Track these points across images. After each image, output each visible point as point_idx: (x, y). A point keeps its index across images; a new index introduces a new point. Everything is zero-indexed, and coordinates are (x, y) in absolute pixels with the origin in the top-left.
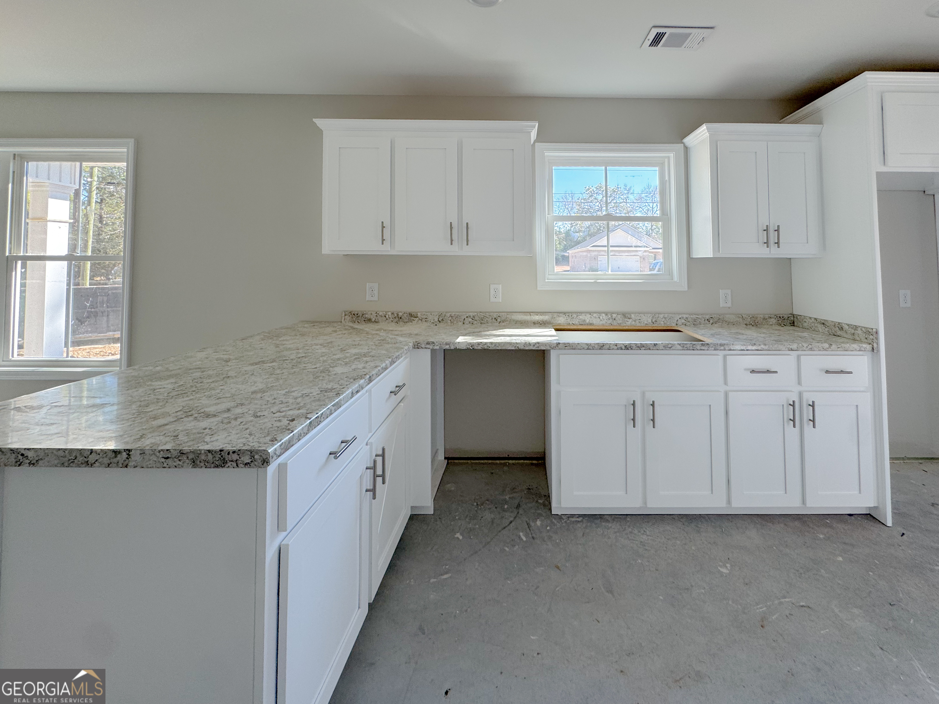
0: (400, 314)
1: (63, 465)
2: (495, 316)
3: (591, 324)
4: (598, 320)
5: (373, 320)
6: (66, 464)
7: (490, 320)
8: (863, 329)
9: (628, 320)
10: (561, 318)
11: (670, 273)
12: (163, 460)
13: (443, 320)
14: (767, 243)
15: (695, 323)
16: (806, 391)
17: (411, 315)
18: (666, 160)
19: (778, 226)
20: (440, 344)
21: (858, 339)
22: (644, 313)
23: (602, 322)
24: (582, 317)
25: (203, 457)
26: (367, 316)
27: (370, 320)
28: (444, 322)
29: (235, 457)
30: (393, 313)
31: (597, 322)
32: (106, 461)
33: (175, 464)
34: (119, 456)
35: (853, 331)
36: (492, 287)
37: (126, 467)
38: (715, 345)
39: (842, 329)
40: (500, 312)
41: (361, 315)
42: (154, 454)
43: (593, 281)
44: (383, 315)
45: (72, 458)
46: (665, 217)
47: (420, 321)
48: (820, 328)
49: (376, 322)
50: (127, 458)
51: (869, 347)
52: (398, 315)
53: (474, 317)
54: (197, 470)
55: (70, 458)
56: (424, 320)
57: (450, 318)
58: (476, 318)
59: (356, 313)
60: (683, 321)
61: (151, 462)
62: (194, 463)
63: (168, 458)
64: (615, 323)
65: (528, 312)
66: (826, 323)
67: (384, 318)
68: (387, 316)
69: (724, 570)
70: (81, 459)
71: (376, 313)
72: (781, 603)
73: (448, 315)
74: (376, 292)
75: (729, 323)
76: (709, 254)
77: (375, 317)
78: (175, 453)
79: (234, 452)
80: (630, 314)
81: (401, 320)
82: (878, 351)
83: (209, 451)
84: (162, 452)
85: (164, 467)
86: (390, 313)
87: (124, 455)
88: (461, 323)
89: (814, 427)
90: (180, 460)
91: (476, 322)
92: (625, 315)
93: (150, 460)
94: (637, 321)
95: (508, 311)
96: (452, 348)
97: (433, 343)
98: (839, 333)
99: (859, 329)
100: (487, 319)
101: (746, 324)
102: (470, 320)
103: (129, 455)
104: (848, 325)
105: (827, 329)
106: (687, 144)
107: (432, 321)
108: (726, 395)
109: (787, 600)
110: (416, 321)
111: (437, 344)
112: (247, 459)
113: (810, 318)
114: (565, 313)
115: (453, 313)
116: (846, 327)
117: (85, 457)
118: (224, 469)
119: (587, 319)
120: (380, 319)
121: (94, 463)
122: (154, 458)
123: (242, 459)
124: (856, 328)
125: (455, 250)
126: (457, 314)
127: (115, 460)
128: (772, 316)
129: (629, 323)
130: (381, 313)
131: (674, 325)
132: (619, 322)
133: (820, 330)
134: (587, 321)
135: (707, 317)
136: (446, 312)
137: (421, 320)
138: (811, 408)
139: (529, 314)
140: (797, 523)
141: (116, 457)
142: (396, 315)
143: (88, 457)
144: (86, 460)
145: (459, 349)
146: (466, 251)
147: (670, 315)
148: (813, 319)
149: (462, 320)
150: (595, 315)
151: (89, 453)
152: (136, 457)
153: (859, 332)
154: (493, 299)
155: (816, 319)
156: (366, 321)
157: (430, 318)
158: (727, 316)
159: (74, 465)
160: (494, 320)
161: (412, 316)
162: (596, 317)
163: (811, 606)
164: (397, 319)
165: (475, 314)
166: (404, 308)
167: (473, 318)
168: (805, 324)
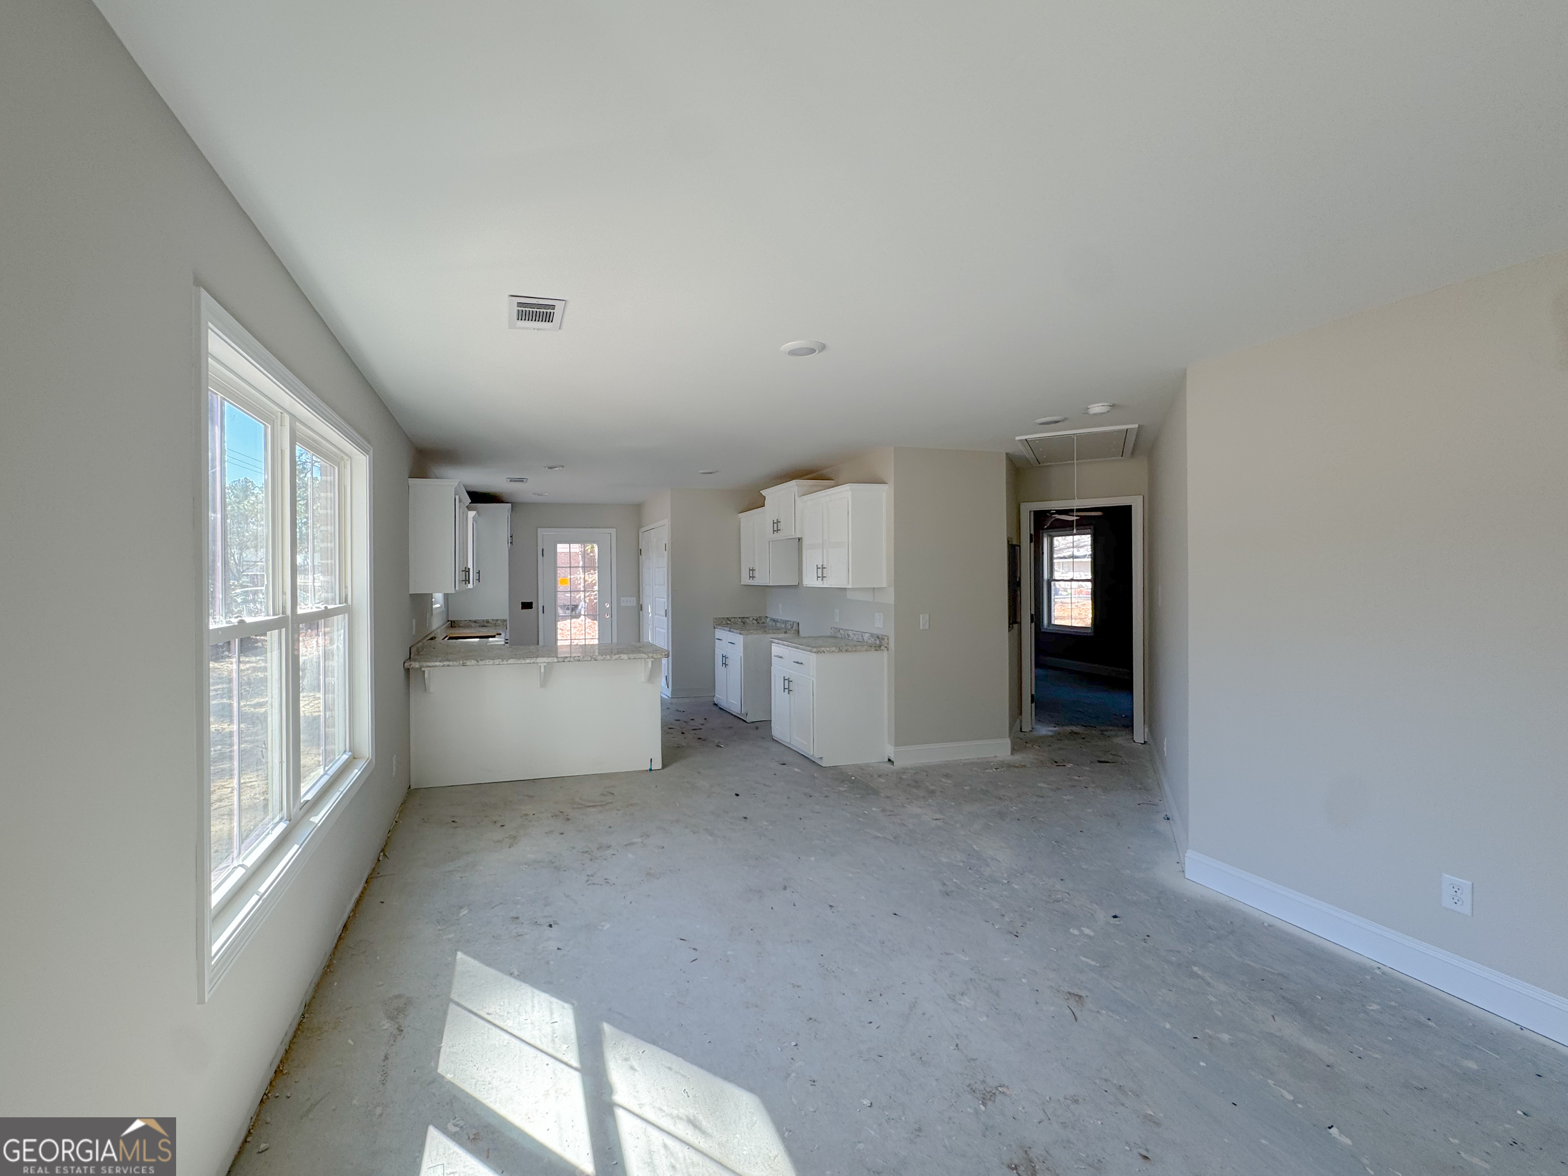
48: (473, 624)
98: (486, 624)
124: (497, 620)
148: (468, 621)
153: (499, 622)
168: (461, 625)
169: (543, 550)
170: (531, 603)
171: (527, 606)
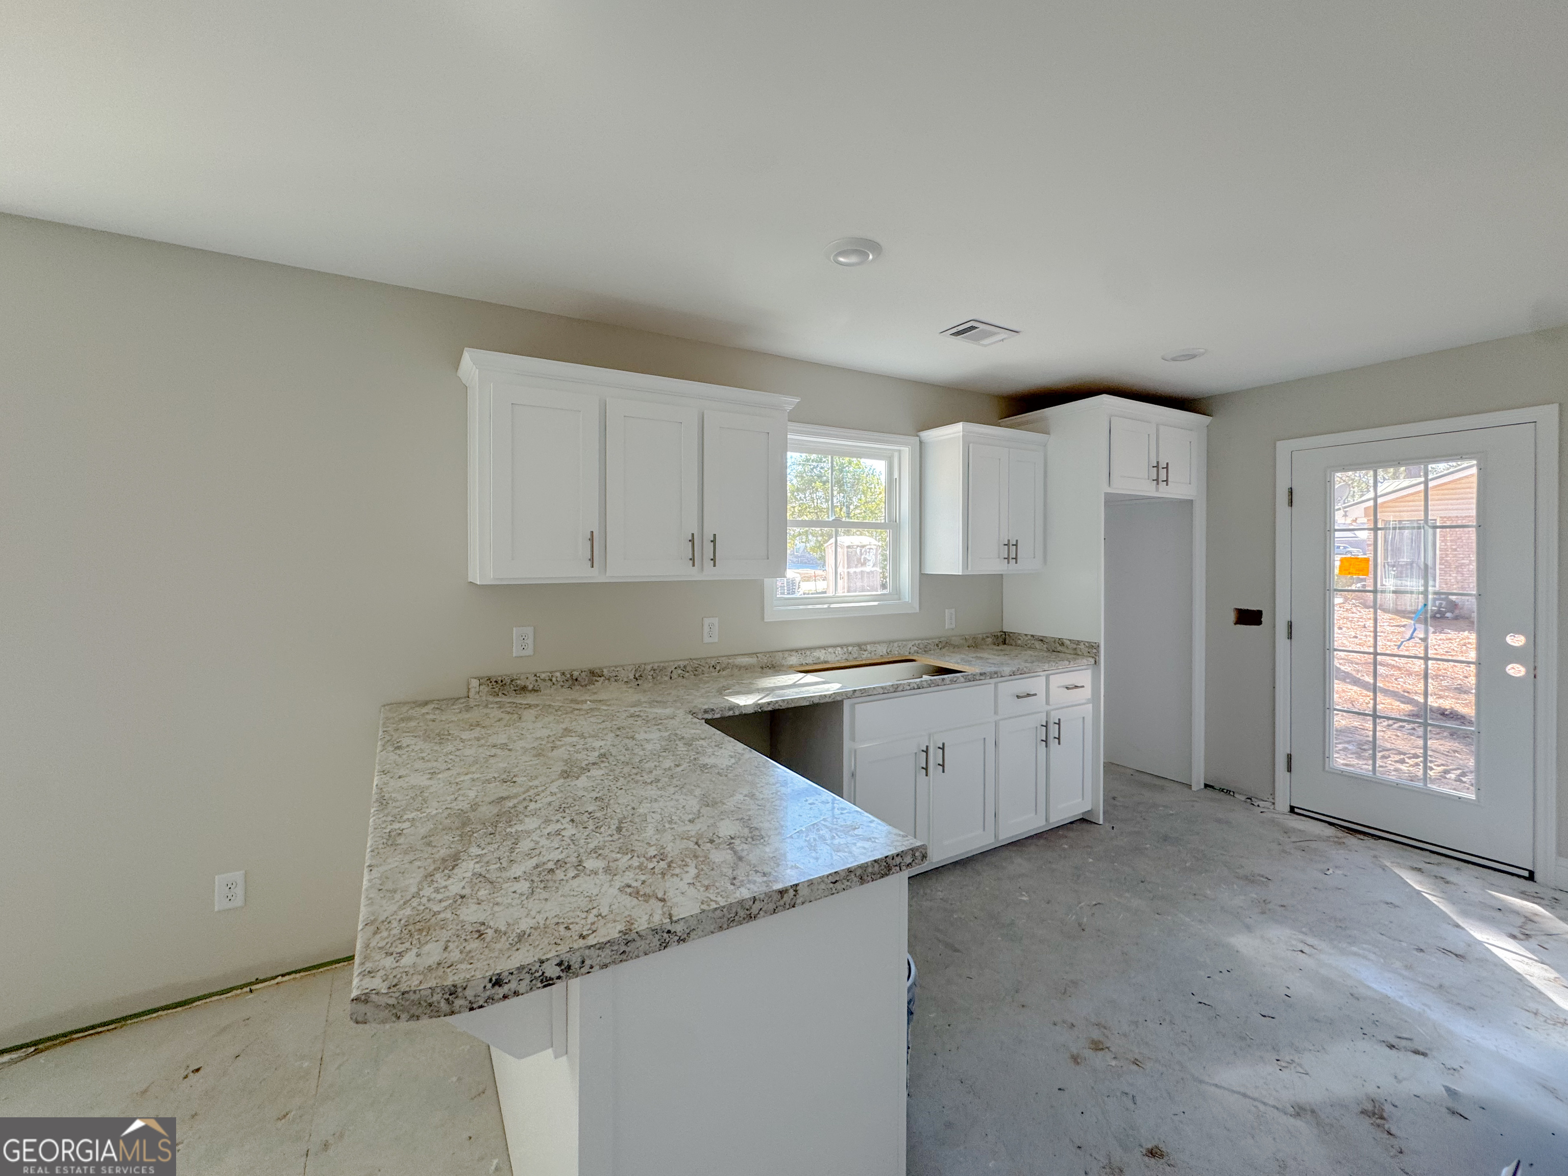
0: (576, 674)
1: (721, 928)
2: (713, 663)
3: (826, 662)
4: (834, 656)
5: (530, 687)
6: (725, 926)
7: (706, 670)
8: (1087, 644)
9: (864, 653)
10: (793, 658)
11: (897, 591)
12: (832, 885)
13: (641, 676)
14: (1008, 558)
15: (926, 651)
16: (1053, 710)
17: (592, 673)
18: (896, 454)
19: (1017, 541)
20: (722, 711)
21: (1080, 653)
22: (879, 643)
23: (837, 659)
24: (817, 654)
25: (870, 870)
26: (518, 682)
27: (524, 689)
28: (643, 679)
29: (898, 860)
30: (563, 674)
31: (833, 657)
32: (772, 906)
33: (843, 886)
34: (785, 896)
35: (1075, 646)
36: (707, 621)
37: (794, 907)
38: (991, 673)
39: (1062, 644)
40: (720, 657)
41: (509, 681)
42: (823, 881)
43: (826, 606)
44: (547, 678)
45: (731, 915)
46: (893, 525)
47: (607, 681)
48: (1038, 645)
49: (534, 690)
50: (795, 895)
51: (1092, 661)
52: (572, 676)
53: (685, 667)
54: (866, 885)
55: (729, 916)
56: (613, 679)
57: (652, 672)
58: (688, 668)
59: (500, 679)
60: (916, 648)
61: (819, 892)
62: (862, 880)
63: (836, 882)
64: (851, 657)
65: (753, 654)
66: (1044, 639)
67: (549, 684)
68: (554, 679)
69: (1025, 898)
70: (742, 913)
71: (535, 675)
72: (1081, 908)
73: (649, 667)
74: (530, 641)
75: (954, 646)
76: (956, 569)
77: (534, 683)
78: (843, 874)
79: (898, 855)
80: (865, 644)
81: (576, 683)
82: (1099, 664)
83: (875, 861)
84: (830, 877)
85: (833, 894)
86: (558, 674)
87: (792, 892)
88: (667, 678)
89: (1059, 743)
90: (848, 881)
91: (687, 674)
92: (860, 646)
93: (818, 889)
94: (873, 654)
95: (730, 654)
96: (737, 713)
97: (713, 710)
98: (1060, 648)
99: (1082, 643)
100: (703, 668)
101: (969, 647)
102: (680, 671)
103: (796, 891)
104: (1070, 640)
105: (1045, 646)
106: (923, 439)
107: (625, 680)
108: (997, 724)
109: (1082, 904)
110: (600, 683)
111: (717, 711)
112: (908, 860)
113: (1026, 635)
114: (797, 651)
115: (656, 665)
116: (1068, 642)
117: (747, 910)
118: (889, 877)
119: (821, 655)
120: (542, 685)
121: (758, 913)
122: (823, 886)
123: (905, 861)
124: (1078, 642)
125: (692, 574)
126: (662, 664)
127: (782, 903)
128: (989, 635)
129: (865, 657)
130: (543, 676)
131: (907, 654)
132: (856, 655)
133: (1037, 647)
134: (822, 659)
135: (937, 641)
136: (645, 664)
137: (609, 679)
138: (1057, 726)
139: (755, 656)
140: (1042, 842)
141: (782, 897)
142: (569, 676)
143: (751, 908)
144: (748, 912)
145: (745, 714)
146: (709, 573)
147: (904, 643)
148: (1029, 637)
149: (669, 674)
150: (830, 650)
151: (752, 902)
152: (803, 891)
153: (1082, 646)
154: (707, 639)
155: (1032, 636)
156: (517, 692)
157: (623, 675)
158: (953, 638)
159: (735, 924)
160: (711, 668)
161: (595, 674)
162: (830, 653)
163: (1100, 902)
164: (570, 682)
165: (687, 662)
166: (579, 663)
167: (684, 669)
168: (1019, 642)
169: (1291, 492)
170: (1260, 613)
171: (1250, 617)
